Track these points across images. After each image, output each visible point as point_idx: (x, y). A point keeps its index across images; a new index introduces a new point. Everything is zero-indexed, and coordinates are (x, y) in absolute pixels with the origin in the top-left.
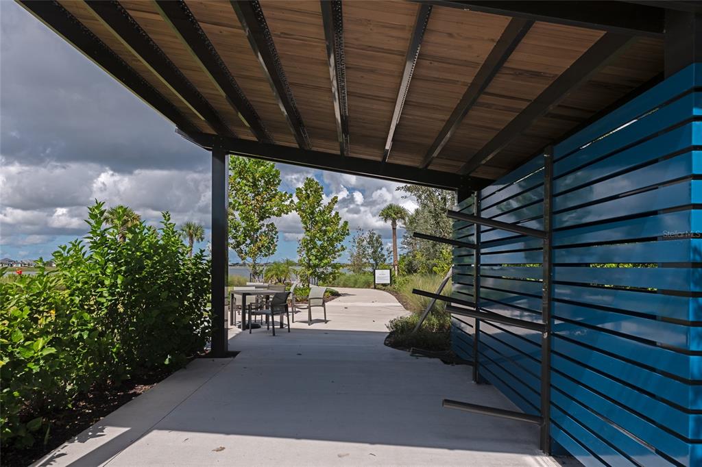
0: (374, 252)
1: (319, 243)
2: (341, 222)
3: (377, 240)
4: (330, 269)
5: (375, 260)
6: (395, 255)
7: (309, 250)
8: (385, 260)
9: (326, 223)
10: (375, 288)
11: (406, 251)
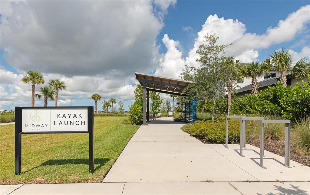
0: (168, 107)
1: (155, 104)
2: (161, 100)
3: (169, 103)
4: (158, 111)
5: (168, 109)
6: (174, 108)
7: (153, 106)
8: (171, 109)
9: (157, 99)
10: (168, 117)
11: (177, 106)
